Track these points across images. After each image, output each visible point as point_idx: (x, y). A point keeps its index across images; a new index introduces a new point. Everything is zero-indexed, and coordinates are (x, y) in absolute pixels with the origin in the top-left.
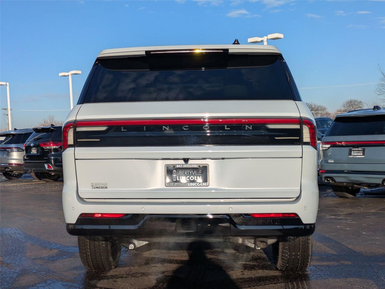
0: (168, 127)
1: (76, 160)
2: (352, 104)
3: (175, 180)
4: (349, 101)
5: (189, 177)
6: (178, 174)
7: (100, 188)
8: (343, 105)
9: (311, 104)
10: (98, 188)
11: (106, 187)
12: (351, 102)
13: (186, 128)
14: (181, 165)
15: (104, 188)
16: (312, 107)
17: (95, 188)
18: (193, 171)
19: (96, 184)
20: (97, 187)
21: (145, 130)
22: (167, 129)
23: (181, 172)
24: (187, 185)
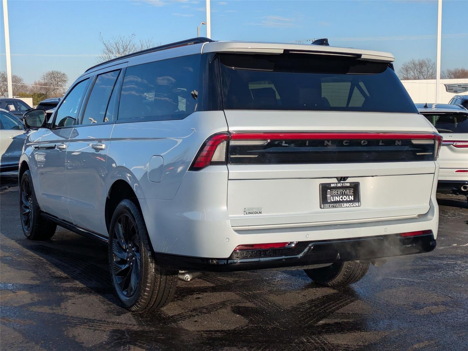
0: (330, 141)
1: (229, 181)
2: (54, 77)
3: (330, 201)
4: (51, 71)
5: (342, 197)
6: (332, 194)
7: (253, 213)
8: (43, 76)
9: (3, 73)
10: (251, 214)
11: (260, 212)
12: (53, 73)
13: (346, 143)
14: (336, 184)
15: (258, 214)
16: (4, 77)
17: (247, 213)
18: (346, 190)
19: (249, 209)
20: (250, 212)
21: (307, 144)
22: (330, 144)
23: (334, 192)
24: (342, 206)
